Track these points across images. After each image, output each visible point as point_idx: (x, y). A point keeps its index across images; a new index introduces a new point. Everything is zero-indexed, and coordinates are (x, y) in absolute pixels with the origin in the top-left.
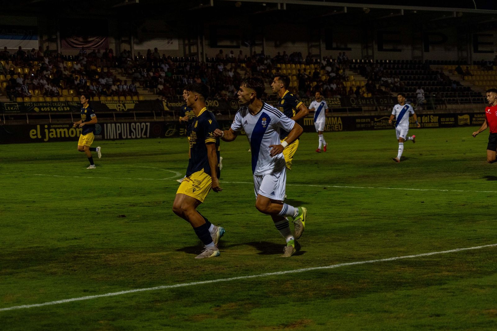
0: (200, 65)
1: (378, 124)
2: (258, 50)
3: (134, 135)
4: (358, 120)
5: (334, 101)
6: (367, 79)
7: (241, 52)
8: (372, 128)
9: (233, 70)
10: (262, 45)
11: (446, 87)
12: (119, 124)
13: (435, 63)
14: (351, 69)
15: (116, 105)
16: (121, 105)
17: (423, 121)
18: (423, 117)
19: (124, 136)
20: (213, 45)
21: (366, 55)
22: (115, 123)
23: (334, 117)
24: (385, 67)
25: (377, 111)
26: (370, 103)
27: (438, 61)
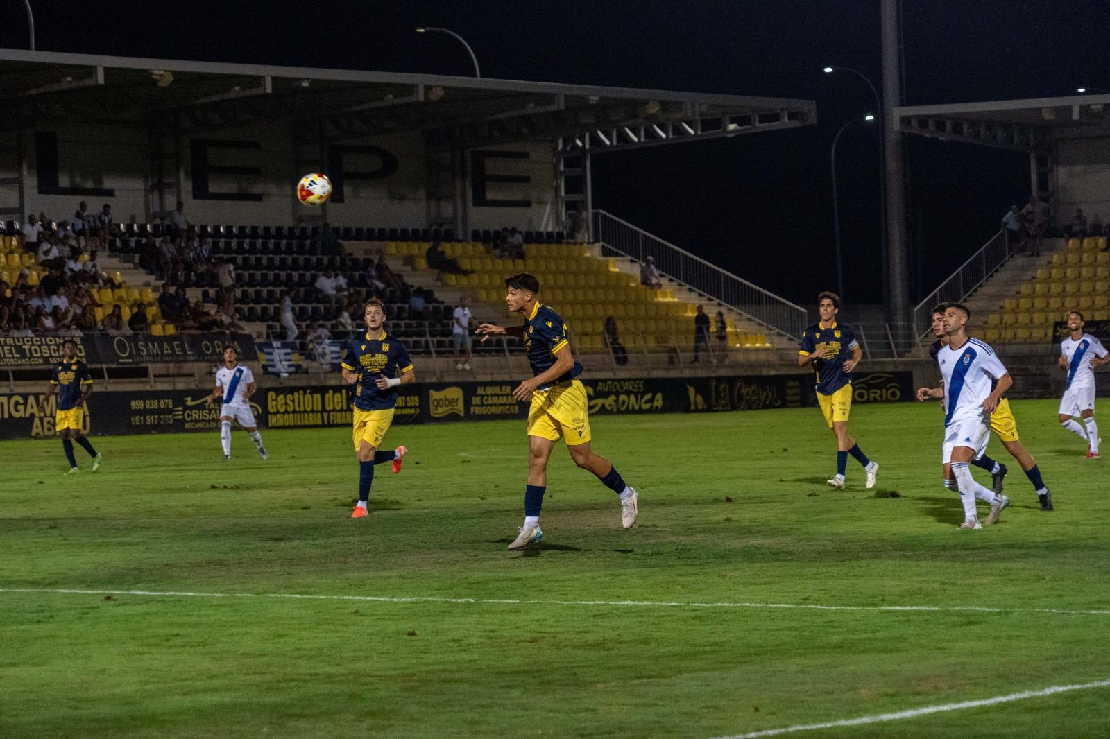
1: (195, 414)
4: (136, 404)
6: (161, 283)
8: (178, 427)
11: (395, 306)
13: (360, 235)
14: (113, 251)
17: (329, 407)
18: (329, 395)
21: (157, 209)
24: (216, 245)
25: (191, 375)
26: (174, 354)
27: (370, 230)
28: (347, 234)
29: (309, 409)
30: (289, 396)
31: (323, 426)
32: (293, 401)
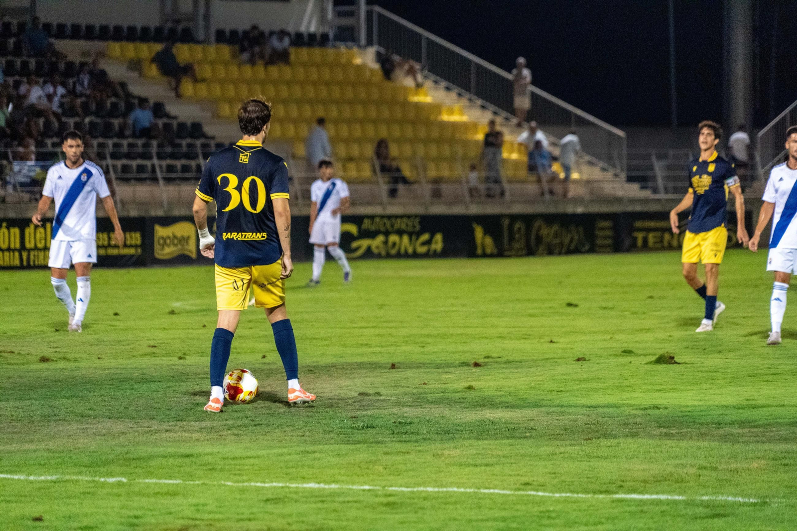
17: (28, 245)
18: (30, 230)
27: (90, 28)
28: (61, 32)
29: (4, 247)
31: (21, 267)
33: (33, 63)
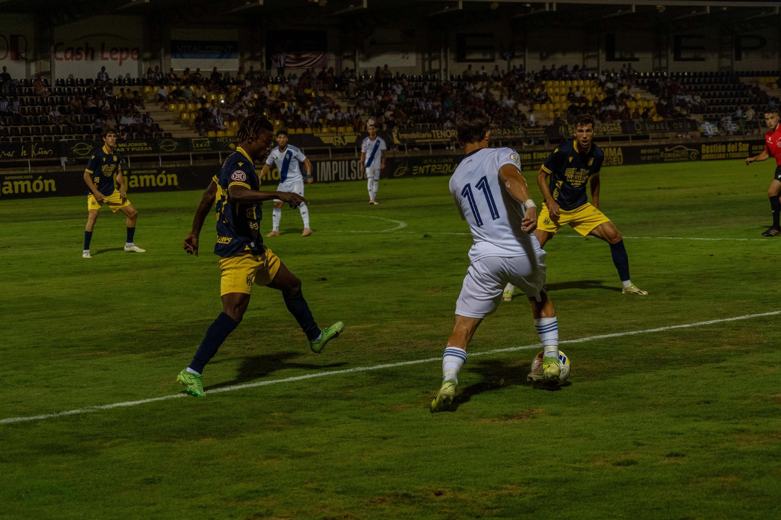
0: (442, 85)
1: (669, 155)
2: (517, 63)
3: (354, 176)
4: (643, 151)
5: (613, 127)
6: (658, 98)
7: (497, 67)
8: (662, 161)
9: (484, 90)
10: (523, 56)
11: (762, 106)
12: (336, 163)
13: (748, 74)
14: (637, 85)
15: (332, 138)
16: (340, 138)
17: (729, 150)
18: (729, 146)
19: (342, 176)
20: (460, 58)
21: (658, 66)
22: (331, 161)
23: (613, 148)
24: (683, 81)
25: (668, 138)
26: (661, 129)
27: (753, 72)
28: (742, 74)
29: (720, 152)
30: (711, 146)
31: (726, 159)
32: (713, 148)
33: (732, 86)
